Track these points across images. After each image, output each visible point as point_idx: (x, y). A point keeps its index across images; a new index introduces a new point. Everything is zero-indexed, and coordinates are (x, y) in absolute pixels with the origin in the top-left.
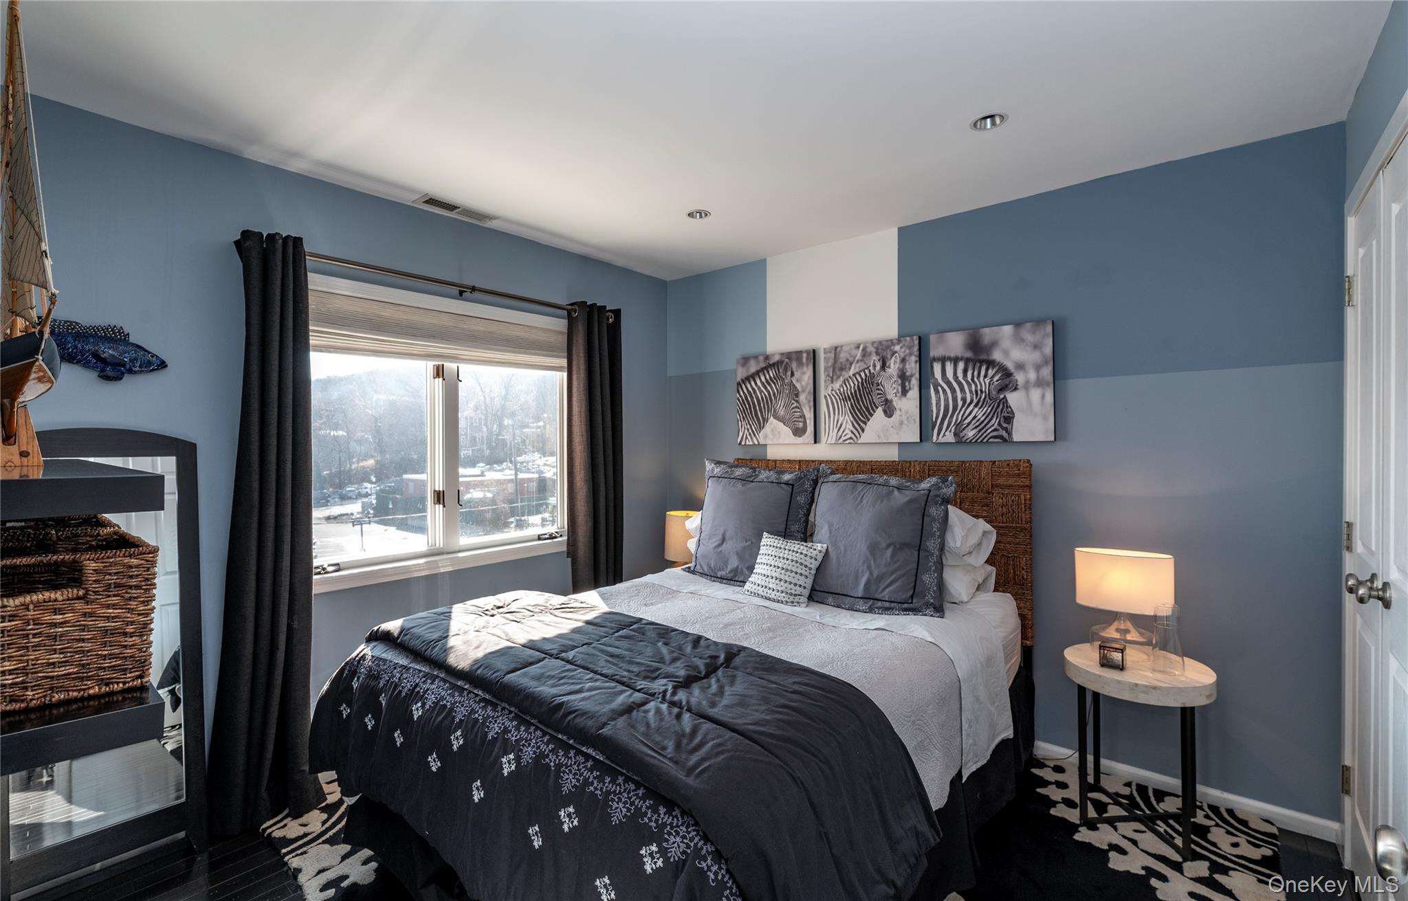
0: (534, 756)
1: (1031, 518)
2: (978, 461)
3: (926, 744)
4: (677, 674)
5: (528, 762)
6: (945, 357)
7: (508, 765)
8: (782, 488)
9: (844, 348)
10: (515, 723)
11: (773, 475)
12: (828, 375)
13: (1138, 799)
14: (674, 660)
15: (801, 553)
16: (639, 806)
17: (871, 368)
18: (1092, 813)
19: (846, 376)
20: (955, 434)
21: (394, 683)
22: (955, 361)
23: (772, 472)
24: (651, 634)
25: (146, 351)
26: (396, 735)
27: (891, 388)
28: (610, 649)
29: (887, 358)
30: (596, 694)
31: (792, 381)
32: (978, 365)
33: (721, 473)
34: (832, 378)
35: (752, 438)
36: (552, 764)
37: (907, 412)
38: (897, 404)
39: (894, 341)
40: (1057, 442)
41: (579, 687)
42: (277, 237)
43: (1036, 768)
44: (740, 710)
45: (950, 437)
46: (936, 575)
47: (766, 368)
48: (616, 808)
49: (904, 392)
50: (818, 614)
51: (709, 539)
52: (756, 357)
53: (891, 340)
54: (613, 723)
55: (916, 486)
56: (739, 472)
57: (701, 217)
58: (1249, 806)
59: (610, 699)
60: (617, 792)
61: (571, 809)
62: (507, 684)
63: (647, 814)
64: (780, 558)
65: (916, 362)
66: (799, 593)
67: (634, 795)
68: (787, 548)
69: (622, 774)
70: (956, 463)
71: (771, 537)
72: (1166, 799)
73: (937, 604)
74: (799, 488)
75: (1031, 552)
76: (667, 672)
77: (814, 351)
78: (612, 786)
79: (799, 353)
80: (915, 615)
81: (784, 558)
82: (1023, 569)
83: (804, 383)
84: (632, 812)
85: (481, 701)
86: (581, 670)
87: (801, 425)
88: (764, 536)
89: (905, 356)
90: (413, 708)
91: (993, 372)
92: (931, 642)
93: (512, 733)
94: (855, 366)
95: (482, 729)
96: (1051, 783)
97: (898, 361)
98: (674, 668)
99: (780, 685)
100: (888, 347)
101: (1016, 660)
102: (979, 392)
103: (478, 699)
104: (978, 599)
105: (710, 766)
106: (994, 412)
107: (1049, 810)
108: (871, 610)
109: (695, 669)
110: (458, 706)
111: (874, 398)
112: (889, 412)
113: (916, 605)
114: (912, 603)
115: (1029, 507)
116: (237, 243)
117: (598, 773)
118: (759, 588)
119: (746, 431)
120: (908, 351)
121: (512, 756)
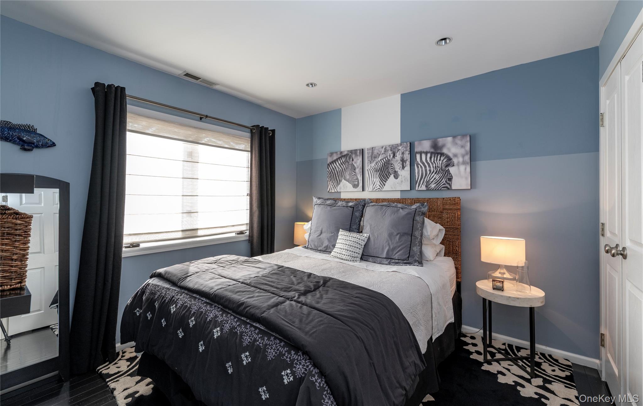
0: (229, 328)
1: (460, 223)
2: (436, 198)
3: (417, 323)
4: (300, 289)
5: (226, 331)
6: (421, 152)
7: (217, 333)
8: (348, 209)
9: (376, 148)
10: (221, 313)
11: (344, 204)
12: (369, 160)
13: (509, 351)
14: (299, 283)
15: (357, 238)
16: (281, 351)
17: (388, 157)
18: (489, 357)
19: (377, 161)
20: (426, 186)
21: (162, 296)
22: (426, 153)
23: (344, 202)
24: (288, 272)
25: (45, 137)
26: (162, 321)
27: (397, 166)
28: (268, 279)
29: (395, 152)
30: (261, 299)
31: (352, 163)
32: (436, 155)
33: (320, 203)
34: (371, 161)
35: (334, 189)
36: (238, 332)
37: (404, 177)
38: (400, 173)
39: (399, 145)
40: (471, 189)
41: (252, 295)
42: (112, 86)
43: (463, 337)
44: (331, 305)
45: (424, 188)
46: (419, 247)
47: (341, 157)
48: (270, 352)
49: (403, 167)
50: (365, 265)
51: (315, 233)
52: (336, 153)
53: (397, 144)
54: (269, 311)
55: (410, 207)
56: (328, 202)
57: (312, 86)
58: (559, 353)
59: (268, 300)
60: (271, 344)
61: (247, 354)
62: (217, 294)
63: (285, 354)
64: (347, 240)
65: (409, 154)
66: (356, 256)
67: (279, 346)
68: (351, 236)
69: (273, 336)
70: (427, 199)
71: (344, 231)
72: (521, 350)
73: (420, 260)
74: (356, 209)
75: (460, 239)
76: (295, 289)
77: (363, 149)
78: (268, 342)
79: (356, 150)
80: (410, 265)
81: (349, 240)
82: (457, 247)
83: (358, 164)
84: (278, 354)
85: (204, 303)
86: (253, 288)
87: (356, 183)
88: (340, 231)
89: (404, 151)
90: (171, 308)
91: (443, 158)
92: (418, 277)
93: (219, 317)
94: (381, 156)
95: (204, 316)
96: (470, 344)
97: (401, 153)
98: (299, 287)
99: (349, 294)
100: (396, 147)
101: (454, 287)
102: (437, 167)
103: (203, 302)
104: (436, 259)
105: (316, 331)
106: (443, 176)
107: (470, 356)
108: (389, 264)
109: (309, 288)
110: (193, 306)
111: (389, 170)
112: (396, 177)
113: (410, 261)
114: (408, 260)
115: (459, 219)
116: (93, 89)
117: (261, 336)
118: (338, 254)
119: (332, 186)
120: (405, 149)
121: (219, 329)
